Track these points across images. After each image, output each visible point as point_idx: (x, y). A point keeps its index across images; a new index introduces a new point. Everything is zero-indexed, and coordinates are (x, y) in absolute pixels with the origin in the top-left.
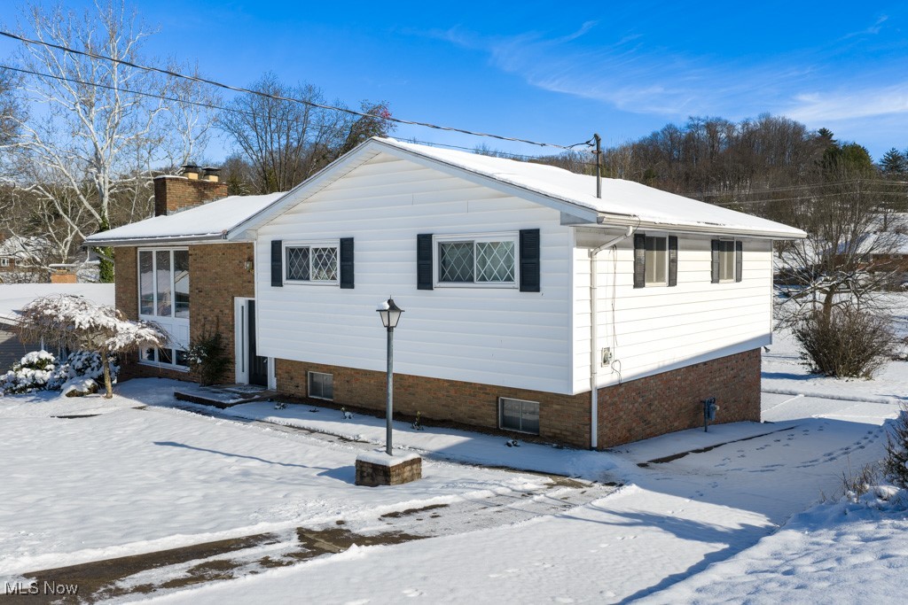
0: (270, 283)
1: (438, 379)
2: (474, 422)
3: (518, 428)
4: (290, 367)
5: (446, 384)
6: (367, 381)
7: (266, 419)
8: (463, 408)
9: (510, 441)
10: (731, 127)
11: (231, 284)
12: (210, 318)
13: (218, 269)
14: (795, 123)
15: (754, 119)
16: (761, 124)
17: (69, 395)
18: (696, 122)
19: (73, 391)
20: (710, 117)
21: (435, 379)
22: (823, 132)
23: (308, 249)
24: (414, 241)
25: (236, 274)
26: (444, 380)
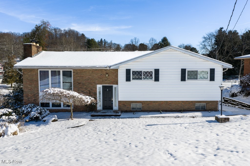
0: (125, 80)
1: (179, 101)
2: (189, 109)
3: (200, 109)
4: (125, 103)
5: (181, 102)
6: (155, 104)
7: (141, 117)
8: (186, 107)
9: (210, 111)
10: (61, 31)
11: (97, 81)
12: (85, 92)
13: (90, 77)
14: (77, 31)
15: (67, 29)
16: (69, 31)
17: (53, 121)
18: (51, 28)
19: (54, 120)
20: (55, 27)
21: (178, 101)
22: (83, 34)
23: (142, 71)
24: (181, 70)
25: (99, 78)
26: (180, 101)
